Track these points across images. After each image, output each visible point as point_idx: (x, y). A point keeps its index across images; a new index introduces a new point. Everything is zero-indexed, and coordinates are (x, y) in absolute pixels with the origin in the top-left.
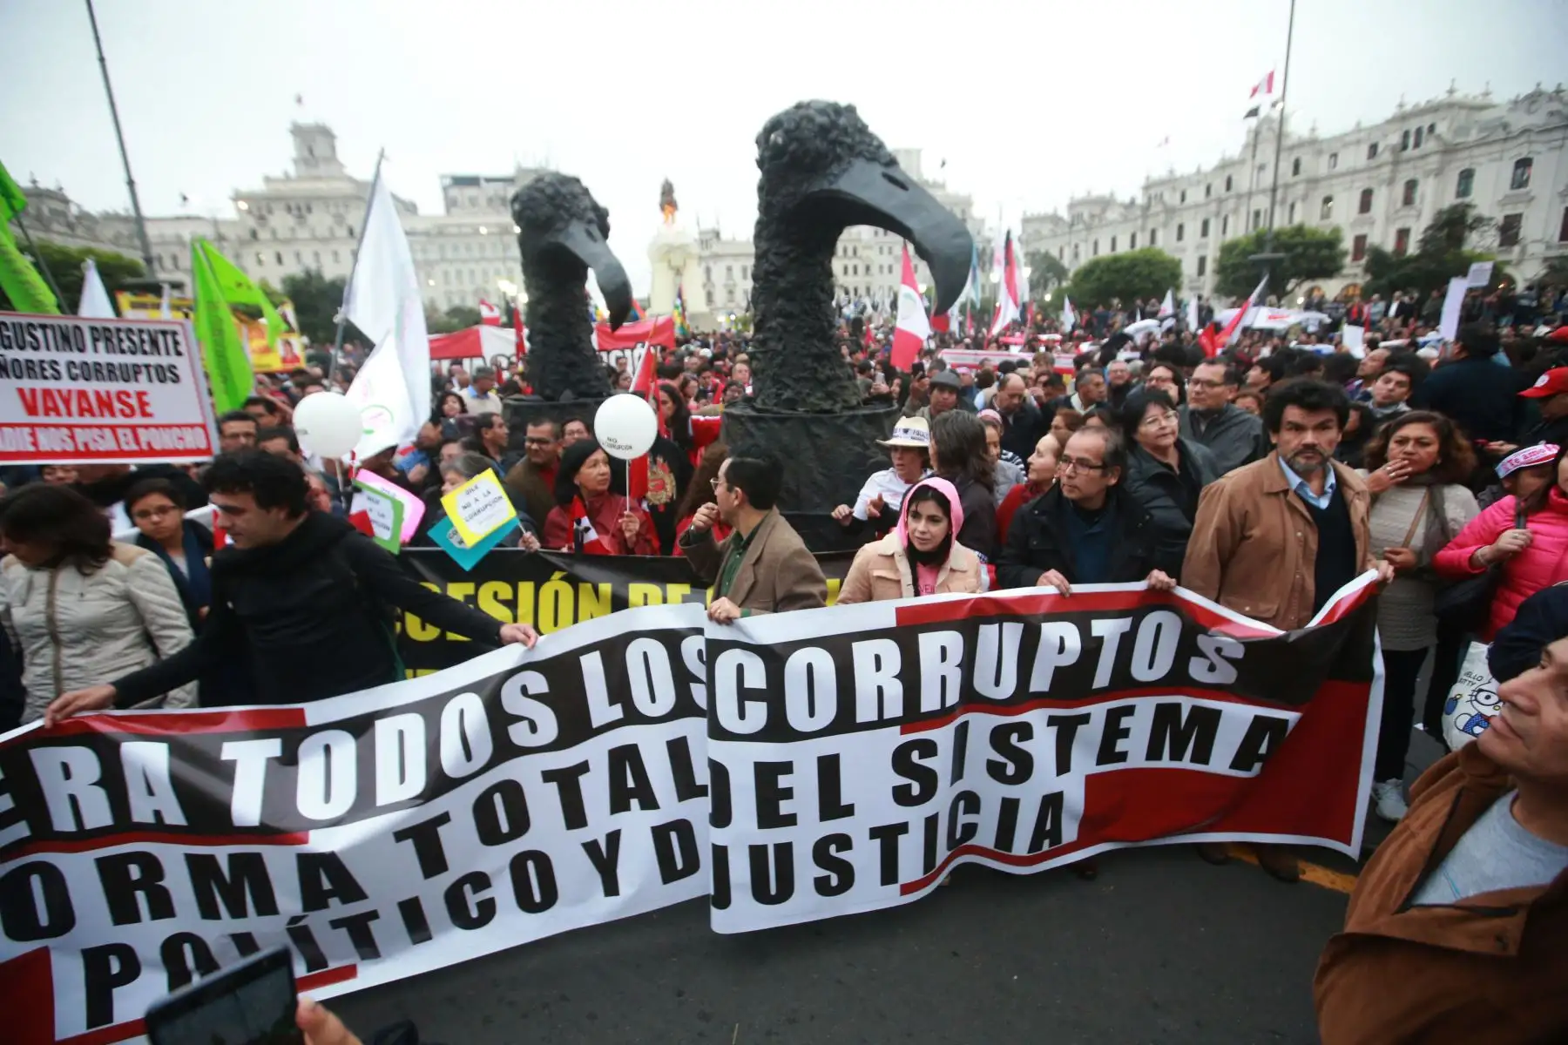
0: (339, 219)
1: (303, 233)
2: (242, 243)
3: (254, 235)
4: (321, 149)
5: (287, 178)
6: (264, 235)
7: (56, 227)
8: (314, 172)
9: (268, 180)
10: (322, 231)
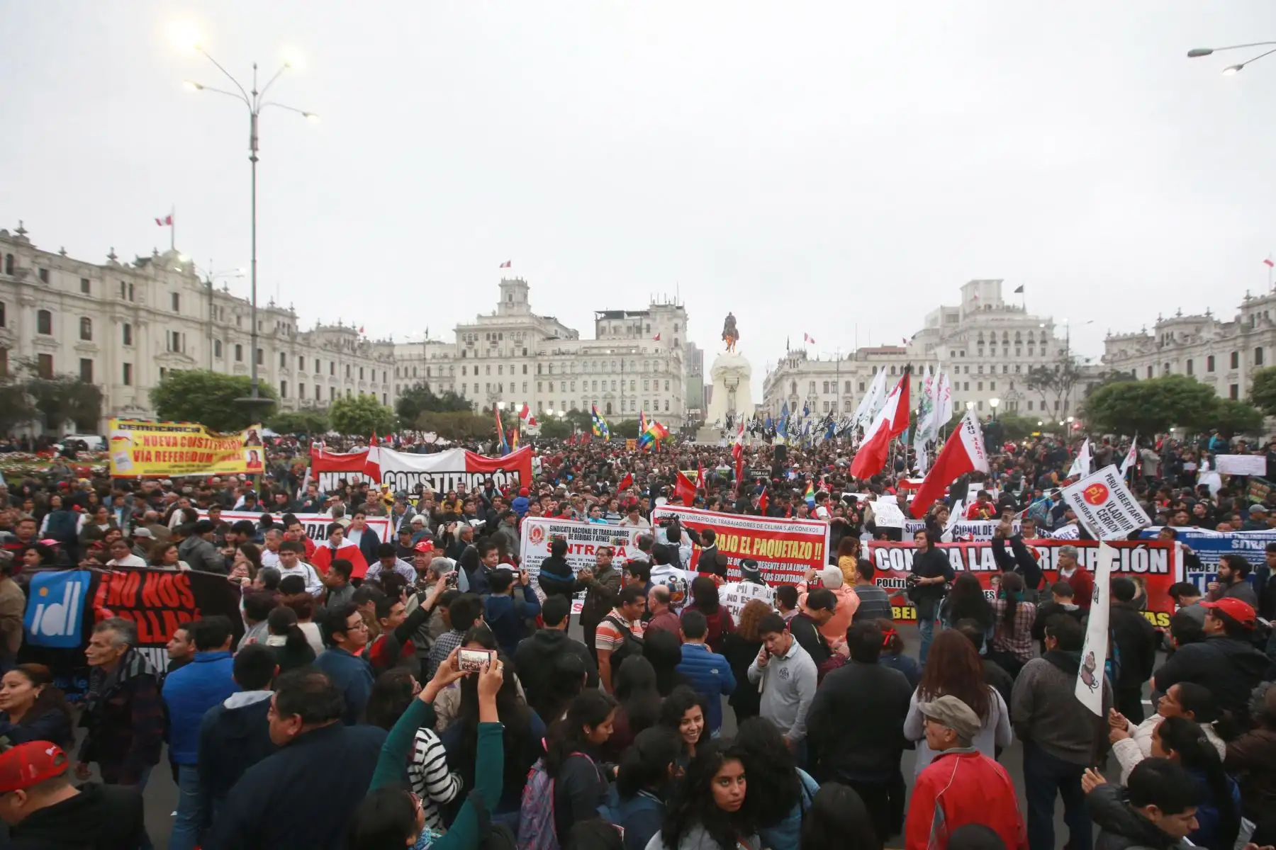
0: (518, 343)
1: (494, 354)
2: (456, 359)
3: (464, 354)
4: (517, 297)
5: (494, 316)
6: (470, 354)
7: (345, 350)
8: (510, 312)
9: (480, 317)
10: (506, 352)
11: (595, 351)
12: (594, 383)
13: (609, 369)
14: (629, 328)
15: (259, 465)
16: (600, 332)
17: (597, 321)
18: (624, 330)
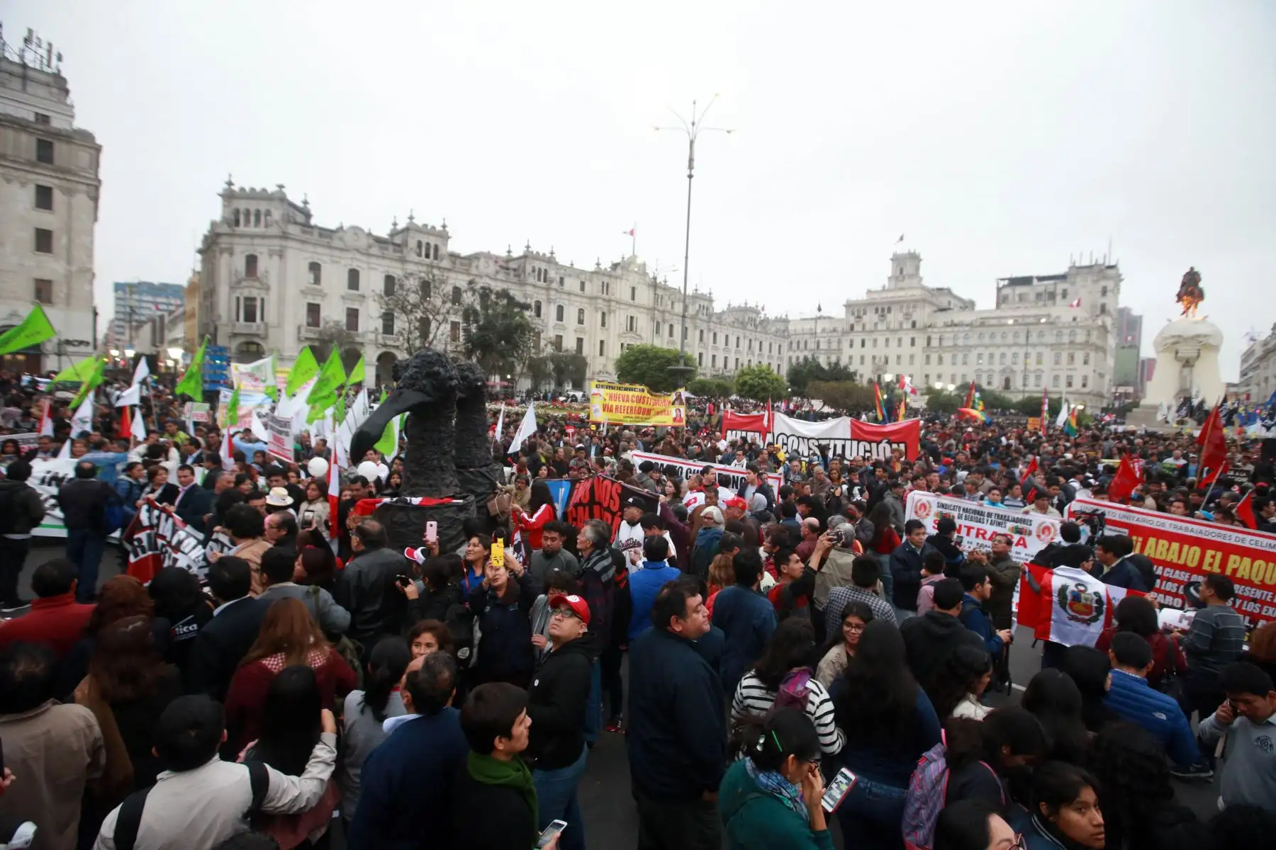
0: (907, 316)
1: (881, 327)
2: (844, 333)
3: (852, 327)
4: (908, 269)
5: (884, 290)
6: (858, 328)
8: (901, 284)
9: (869, 292)
10: (894, 325)
11: (994, 322)
12: (991, 356)
13: (1010, 340)
14: (1039, 295)
15: (681, 420)
16: (1002, 300)
17: (999, 290)
18: (1032, 297)
